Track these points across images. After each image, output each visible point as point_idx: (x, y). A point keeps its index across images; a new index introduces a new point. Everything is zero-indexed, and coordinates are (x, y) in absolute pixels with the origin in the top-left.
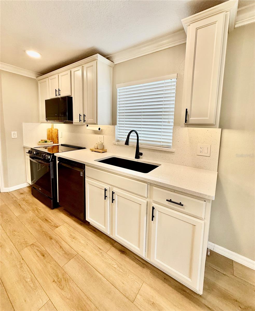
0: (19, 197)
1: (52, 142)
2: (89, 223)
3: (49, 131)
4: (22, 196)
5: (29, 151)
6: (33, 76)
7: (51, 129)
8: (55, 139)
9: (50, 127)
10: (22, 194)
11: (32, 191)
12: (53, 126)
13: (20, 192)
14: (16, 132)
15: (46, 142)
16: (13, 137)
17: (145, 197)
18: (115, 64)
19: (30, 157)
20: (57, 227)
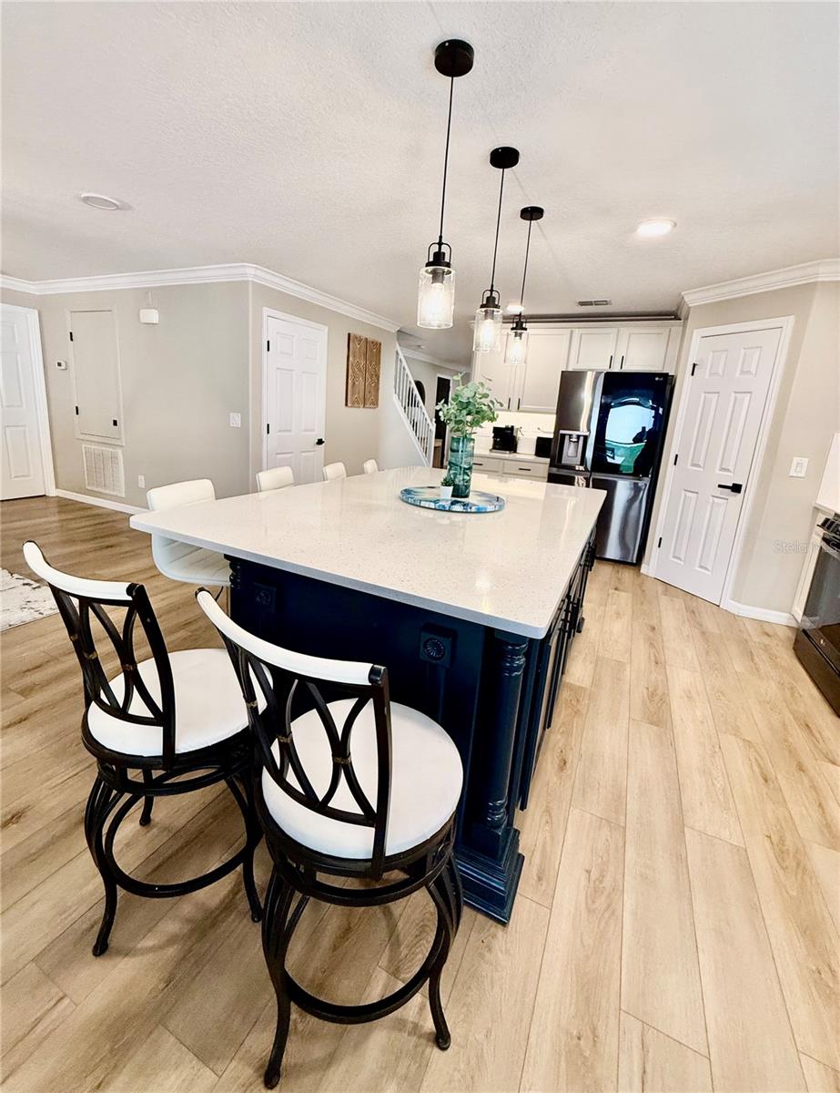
0: (756, 638)
4: (766, 640)
5: (827, 520)
11: (797, 641)
13: (765, 629)
14: (805, 461)
19: (824, 539)
20: (834, 763)
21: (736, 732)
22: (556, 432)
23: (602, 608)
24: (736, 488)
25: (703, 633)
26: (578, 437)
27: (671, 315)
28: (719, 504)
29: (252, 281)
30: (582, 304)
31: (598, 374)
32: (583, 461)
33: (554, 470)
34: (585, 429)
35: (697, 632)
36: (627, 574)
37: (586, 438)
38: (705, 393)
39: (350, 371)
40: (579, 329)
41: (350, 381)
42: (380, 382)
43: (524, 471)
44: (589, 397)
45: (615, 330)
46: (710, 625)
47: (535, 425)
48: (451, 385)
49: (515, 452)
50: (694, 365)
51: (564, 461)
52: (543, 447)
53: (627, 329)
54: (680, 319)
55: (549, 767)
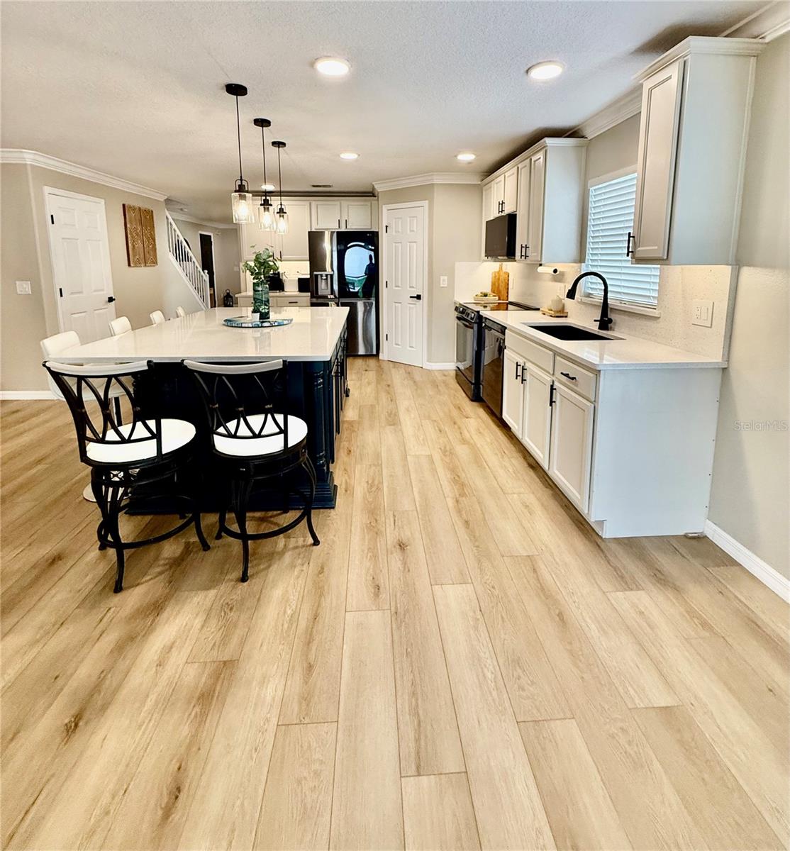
0: (440, 379)
1: (497, 298)
2: (510, 428)
3: (495, 277)
4: (444, 378)
6: (475, 180)
7: (499, 272)
8: (504, 292)
9: (497, 270)
10: (445, 375)
11: (457, 376)
12: (501, 268)
13: (444, 373)
14: (446, 278)
15: (486, 295)
16: (442, 286)
17: (549, 373)
18: (589, 139)
19: (458, 318)
20: (467, 418)
21: (429, 418)
22: (311, 273)
23: (360, 382)
24: (419, 297)
25: (415, 382)
26: (327, 275)
27: (370, 194)
28: (412, 308)
29: (31, 165)
30: (314, 186)
31: (332, 233)
32: (332, 292)
33: (314, 300)
34: (330, 270)
35: (411, 383)
36: (372, 362)
37: (332, 276)
38: (396, 243)
39: (129, 236)
40: (315, 202)
41: (130, 245)
42: (157, 244)
43: (293, 303)
44: (329, 247)
45: (338, 203)
46: (418, 378)
47: (294, 270)
48: (212, 240)
49: (283, 290)
50: (387, 227)
51: (320, 293)
52: (304, 285)
53: (345, 202)
54: (375, 197)
55: (342, 454)
